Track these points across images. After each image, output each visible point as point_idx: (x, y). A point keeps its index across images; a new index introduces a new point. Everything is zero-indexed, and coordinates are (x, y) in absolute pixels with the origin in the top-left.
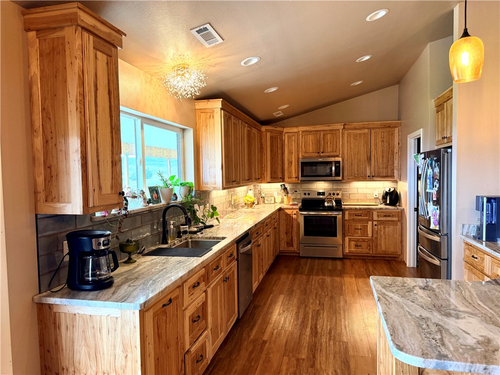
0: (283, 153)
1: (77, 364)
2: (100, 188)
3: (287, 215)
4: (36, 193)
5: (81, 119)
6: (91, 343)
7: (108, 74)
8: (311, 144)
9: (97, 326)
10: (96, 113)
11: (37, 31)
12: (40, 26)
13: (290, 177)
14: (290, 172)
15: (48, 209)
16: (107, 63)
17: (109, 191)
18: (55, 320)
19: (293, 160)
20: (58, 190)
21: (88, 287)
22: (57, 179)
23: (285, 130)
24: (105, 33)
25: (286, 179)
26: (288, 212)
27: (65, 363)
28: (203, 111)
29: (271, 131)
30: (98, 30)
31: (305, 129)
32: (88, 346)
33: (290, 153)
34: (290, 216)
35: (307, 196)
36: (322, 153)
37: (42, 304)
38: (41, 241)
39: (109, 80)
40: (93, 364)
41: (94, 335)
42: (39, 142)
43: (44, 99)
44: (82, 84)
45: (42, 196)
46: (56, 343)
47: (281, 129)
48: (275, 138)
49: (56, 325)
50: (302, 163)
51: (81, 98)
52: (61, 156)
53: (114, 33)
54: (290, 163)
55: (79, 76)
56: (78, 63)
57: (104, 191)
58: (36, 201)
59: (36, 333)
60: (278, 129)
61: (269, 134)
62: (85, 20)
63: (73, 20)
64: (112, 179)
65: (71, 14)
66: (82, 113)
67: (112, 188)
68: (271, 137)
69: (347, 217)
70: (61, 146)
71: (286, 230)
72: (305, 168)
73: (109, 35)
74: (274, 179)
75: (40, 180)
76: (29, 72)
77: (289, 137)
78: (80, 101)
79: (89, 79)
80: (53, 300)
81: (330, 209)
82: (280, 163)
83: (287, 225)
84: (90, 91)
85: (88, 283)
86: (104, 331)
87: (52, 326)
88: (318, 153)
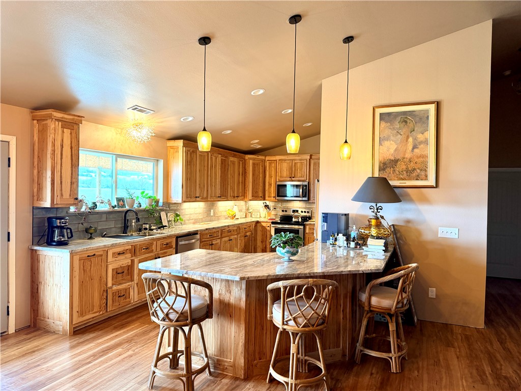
0: (265, 177)
1: (45, 280)
2: (62, 195)
3: (263, 227)
4: (33, 196)
5: (52, 162)
6: (51, 270)
7: (71, 139)
8: (285, 170)
9: (54, 262)
10: (61, 159)
11: (37, 120)
12: (38, 119)
13: (269, 197)
14: (270, 193)
15: (37, 205)
16: (71, 133)
17: (68, 197)
18: (38, 258)
19: (273, 182)
20: (42, 195)
21: (54, 244)
22: (42, 190)
23: (267, 158)
24: (70, 119)
25: (267, 198)
26: (264, 224)
27: (41, 280)
28: (172, 147)
29: (254, 159)
30: (65, 118)
31: (280, 158)
32: (50, 271)
33: (271, 177)
34: (265, 228)
35: (285, 213)
36: (293, 177)
37: (33, 250)
38: (35, 220)
39: (71, 142)
40: (52, 280)
41: (53, 266)
42: (36, 172)
43: (39, 152)
44: (54, 145)
45: (35, 198)
46: (38, 269)
47: (263, 158)
48: (257, 164)
49: (38, 261)
50: (278, 185)
51: (53, 152)
52: (44, 179)
53: (76, 118)
54: (270, 185)
55: (52, 142)
56: (52, 136)
57: (64, 197)
58: (33, 200)
59: (30, 265)
60: (260, 157)
61: (251, 162)
62: (57, 116)
63: (50, 117)
64: (71, 191)
65: (50, 114)
66: (53, 158)
67: (70, 195)
68: (254, 164)
69: (307, 231)
70: (44, 175)
71: (262, 239)
72: (280, 189)
73: (73, 119)
74: (255, 197)
75: (35, 190)
76: (33, 139)
77: (270, 164)
78: (52, 153)
79: (58, 144)
80: (36, 248)
81: (297, 223)
82: (261, 184)
83: (262, 235)
84: (58, 148)
85: (54, 241)
86: (57, 264)
87: (36, 261)
88: (290, 177)
